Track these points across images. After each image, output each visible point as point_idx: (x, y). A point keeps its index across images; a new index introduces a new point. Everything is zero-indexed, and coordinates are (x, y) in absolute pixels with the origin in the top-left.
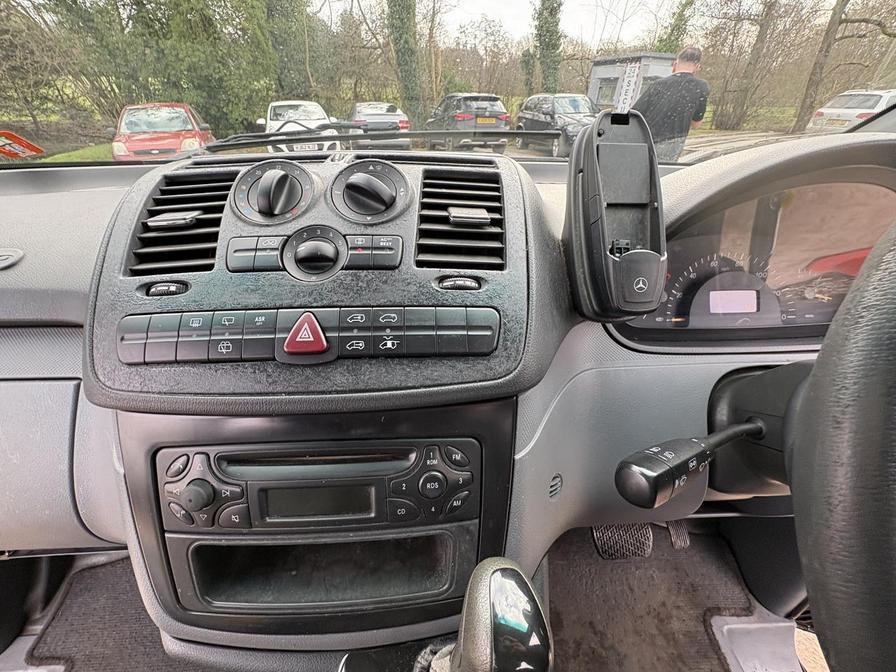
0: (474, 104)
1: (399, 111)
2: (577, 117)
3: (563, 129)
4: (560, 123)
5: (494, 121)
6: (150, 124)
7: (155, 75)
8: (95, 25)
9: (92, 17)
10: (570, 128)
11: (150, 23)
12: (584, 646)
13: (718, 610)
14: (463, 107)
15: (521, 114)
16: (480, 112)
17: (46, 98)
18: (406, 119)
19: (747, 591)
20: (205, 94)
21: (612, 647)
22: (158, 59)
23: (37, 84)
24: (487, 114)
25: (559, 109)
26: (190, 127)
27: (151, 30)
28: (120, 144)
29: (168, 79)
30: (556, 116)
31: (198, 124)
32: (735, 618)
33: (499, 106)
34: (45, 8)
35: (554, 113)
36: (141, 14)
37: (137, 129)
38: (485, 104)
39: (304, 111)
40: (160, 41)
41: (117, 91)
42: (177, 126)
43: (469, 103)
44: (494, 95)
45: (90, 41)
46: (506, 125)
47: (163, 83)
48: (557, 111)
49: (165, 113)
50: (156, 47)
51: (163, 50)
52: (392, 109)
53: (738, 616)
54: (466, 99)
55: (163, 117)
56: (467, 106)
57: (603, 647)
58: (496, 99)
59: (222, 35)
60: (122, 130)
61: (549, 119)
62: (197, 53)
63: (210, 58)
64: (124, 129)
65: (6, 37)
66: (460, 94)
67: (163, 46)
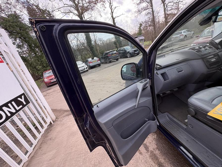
0: (111, 53)
3: (129, 52)
5: (115, 54)
14: (109, 54)
28: (45, 79)
38: (113, 52)
46: (118, 55)
54: (109, 52)
60: (44, 77)
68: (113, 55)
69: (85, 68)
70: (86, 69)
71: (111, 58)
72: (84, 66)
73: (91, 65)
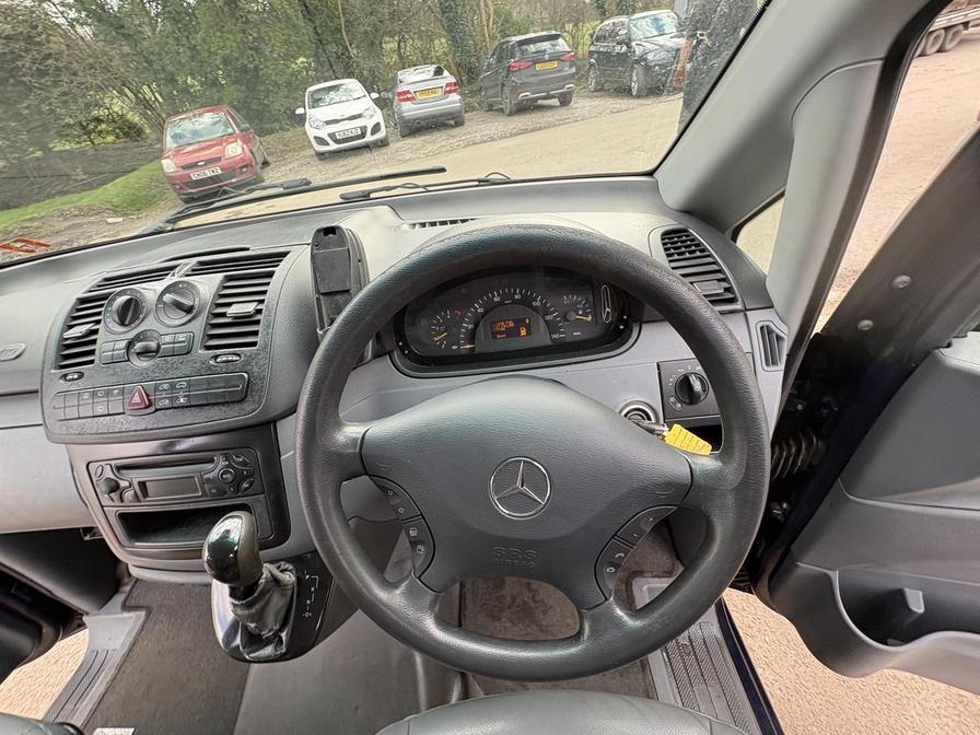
0: (532, 48)
1: (446, 73)
2: (661, 41)
3: (642, 58)
4: (638, 51)
5: (555, 64)
6: (195, 133)
7: (192, 74)
8: (126, 32)
9: (121, 23)
10: (650, 57)
11: (178, 18)
12: (519, 600)
13: (640, 573)
14: (518, 54)
15: (592, 48)
16: (538, 56)
17: (98, 120)
18: (454, 80)
19: (674, 558)
20: (243, 88)
21: (542, 601)
22: (192, 58)
23: (88, 105)
24: (547, 57)
25: (637, 34)
26: (230, 130)
28: (168, 160)
29: (206, 78)
30: (633, 44)
31: (238, 126)
32: (656, 579)
33: (562, 45)
34: (78, 22)
35: (630, 40)
36: (167, 9)
37: (181, 142)
38: (546, 45)
39: (345, 90)
40: (190, 37)
41: (161, 100)
42: (220, 131)
43: (524, 47)
44: (554, 32)
45: (126, 49)
46: (571, 67)
47: (202, 84)
48: (633, 37)
49: (208, 118)
50: (188, 45)
51: (195, 46)
52: (439, 72)
53: (659, 577)
54: (522, 43)
55: (205, 122)
56: (522, 52)
57: (535, 601)
58: (556, 37)
60: (168, 146)
61: (625, 48)
62: (228, 43)
63: (241, 46)
64: (169, 143)
65: (50, 61)
66: (514, 38)
67: (193, 42)
68: (538, 67)
69: (366, 127)
70: (373, 133)
71: (525, 85)
72: (360, 116)
73: (409, 110)
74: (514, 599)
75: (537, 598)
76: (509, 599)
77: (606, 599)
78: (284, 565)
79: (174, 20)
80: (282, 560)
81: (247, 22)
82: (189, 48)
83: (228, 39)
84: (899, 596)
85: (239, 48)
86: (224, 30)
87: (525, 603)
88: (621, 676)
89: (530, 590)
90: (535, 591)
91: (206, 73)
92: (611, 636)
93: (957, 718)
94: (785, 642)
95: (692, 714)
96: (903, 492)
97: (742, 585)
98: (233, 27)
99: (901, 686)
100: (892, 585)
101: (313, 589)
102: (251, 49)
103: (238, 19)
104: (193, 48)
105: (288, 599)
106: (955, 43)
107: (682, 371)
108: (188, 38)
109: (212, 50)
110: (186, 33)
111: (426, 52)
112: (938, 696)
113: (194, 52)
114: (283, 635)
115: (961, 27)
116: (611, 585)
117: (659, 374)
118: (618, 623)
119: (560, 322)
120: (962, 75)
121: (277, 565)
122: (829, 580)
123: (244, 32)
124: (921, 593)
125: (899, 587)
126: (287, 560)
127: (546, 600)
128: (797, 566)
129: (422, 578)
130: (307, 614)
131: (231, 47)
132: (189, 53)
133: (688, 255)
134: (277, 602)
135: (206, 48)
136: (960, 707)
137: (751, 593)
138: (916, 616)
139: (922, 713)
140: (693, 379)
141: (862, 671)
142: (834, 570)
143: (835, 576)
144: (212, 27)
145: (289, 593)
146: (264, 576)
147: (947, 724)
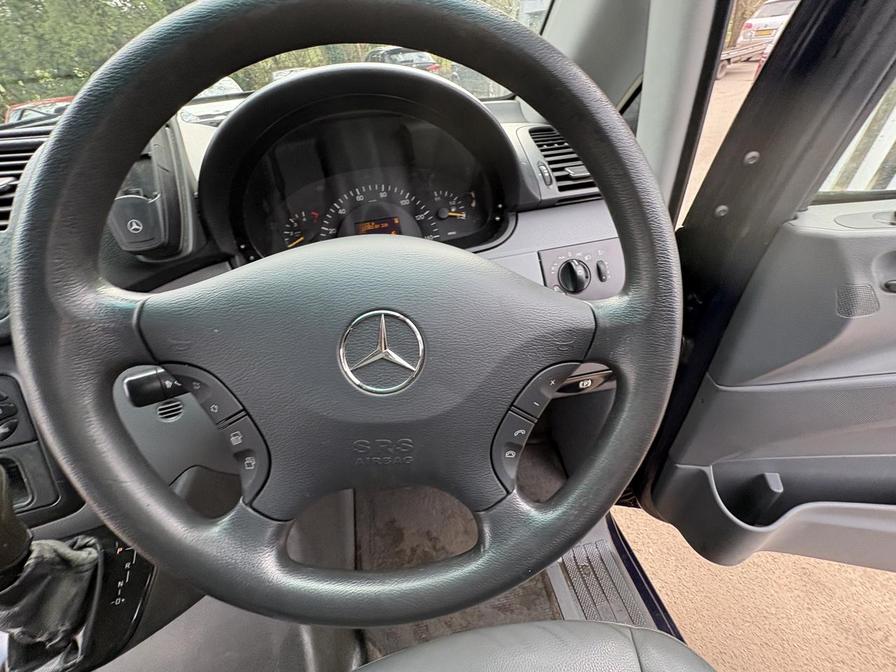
7: (41, 65)
21: (443, 548)
22: (40, 47)
27: (22, 12)
40: (36, 25)
50: (33, 33)
51: (43, 35)
59: (106, 9)
62: (83, 35)
67: (40, 31)
74: (413, 550)
75: (438, 547)
76: (408, 552)
77: (508, 493)
78: (81, 540)
79: (15, 7)
80: (78, 534)
81: (104, 14)
82: (36, 37)
83: (83, 30)
84: (761, 481)
85: (96, 40)
86: (77, 21)
87: (425, 553)
88: (529, 609)
89: (431, 540)
90: (436, 539)
91: (58, 64)
92: (517, 537)
93: (804, 589)
94: (665, 550)
95: (611, 626)
96: (764, 374)
97: (626, 500)
98: (88, 18)
99: (760, 570)
100: (754, 472)
101: (128, 565)
102: (111, 42)
103: (92, 11)
104: (40, 37)
105: (85, 584)
106: (723, 73)
107: (563, 259)
108: (33, 26)
109: (64, 40)
110: (31, 22)
111: (301, 59)
112: (788, 572)
113: (42, 42)
114: (79, 638)
115: (726, 62)
116: (511, 473)
117: (541, 263)
118: (524, 520)
119: (432, 221)
120: (732, 96)
121: (71, 541)
122: (703, 476)
123: (101, 24)
124: (778, 475)
125: (759, 473)
126: (88, 533)
127: (447, 547)
128: (677, 467)
129: (255, 504)
130: (118, 601)
131: (86, 38)
132: (36, 42)
133: (556, 145)
134: (67, 591)
135: (56, 37)
136: (805, 578)
137: (637, 506)
138: (776, 497)
139: (777, 590)
140: (575, 264)
141: (740, 558)
142: (708, 466)
143: (709, 471)
144: (63, 16)
145: (87, 575)
146: (33, 555)
147: (799, 596)
